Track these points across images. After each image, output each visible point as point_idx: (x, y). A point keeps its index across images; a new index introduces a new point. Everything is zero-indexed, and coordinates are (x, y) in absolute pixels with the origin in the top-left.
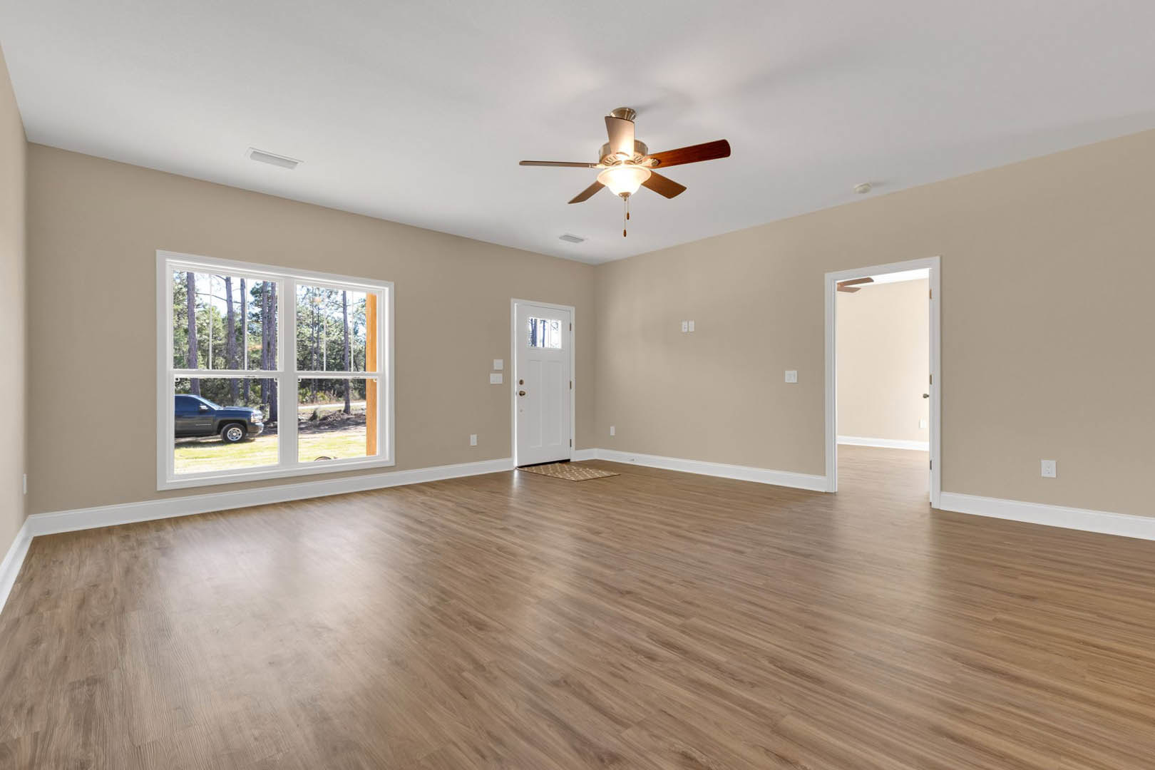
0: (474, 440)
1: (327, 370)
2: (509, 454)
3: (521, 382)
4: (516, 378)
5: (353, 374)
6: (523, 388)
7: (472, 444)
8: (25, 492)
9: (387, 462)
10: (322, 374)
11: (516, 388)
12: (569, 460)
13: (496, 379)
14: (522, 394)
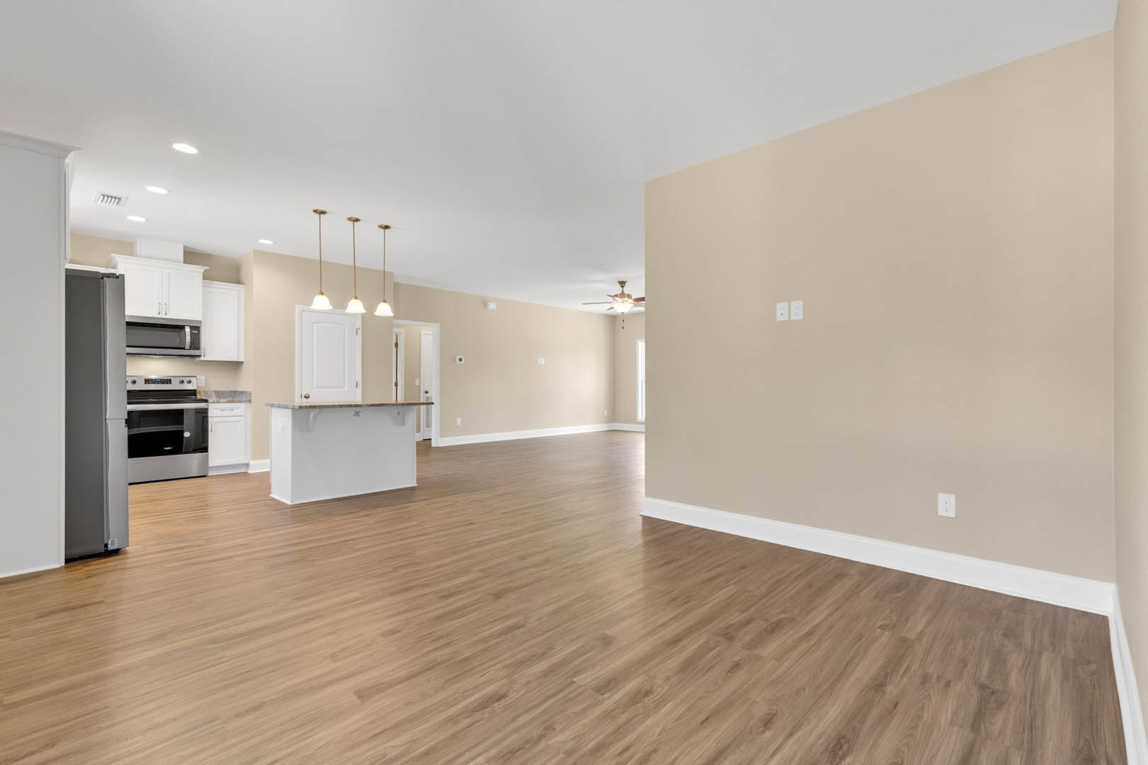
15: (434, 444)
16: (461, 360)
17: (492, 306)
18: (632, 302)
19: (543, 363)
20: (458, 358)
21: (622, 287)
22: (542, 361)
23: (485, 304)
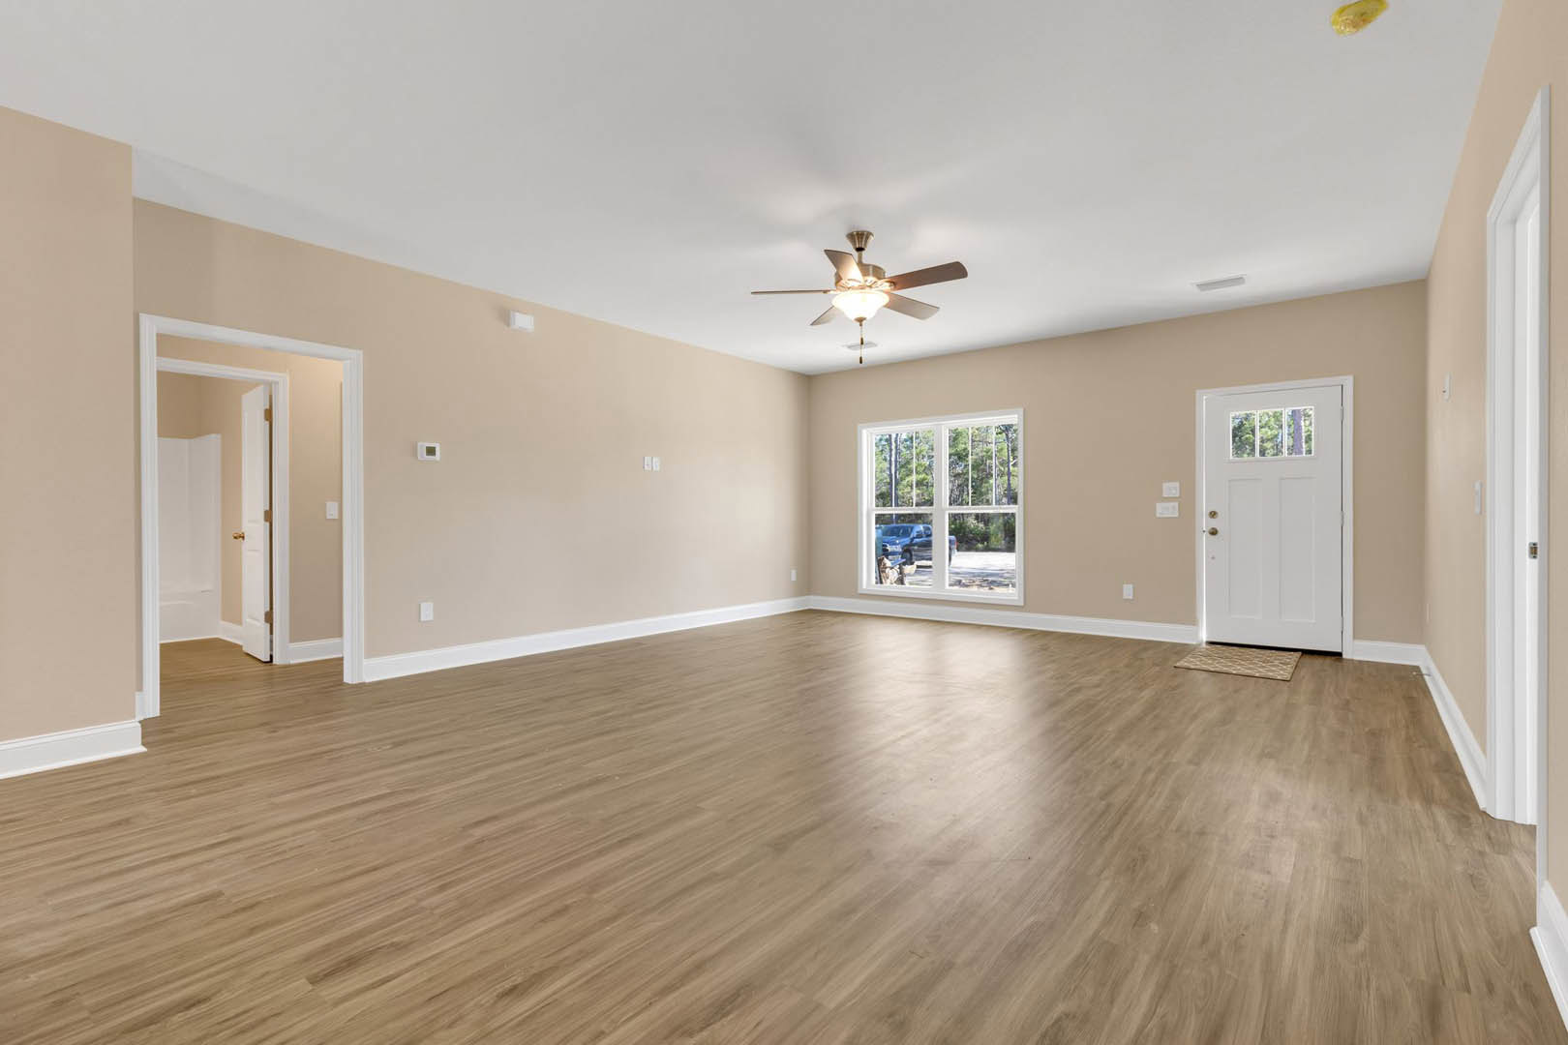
0: (1128, 591)
1: (973, 505)
2: (1192, 620)
3: (1213, 514)
4: (1203, 507)
5: (994, 509)
6: (1214, 523)
7: (1125, 597)
8: (794, 578)
9: (1015, 600)
10: (966, 509)
11: (1204, 523)
12: (1340, 654)
13: (1166, 510)
14: (1214, 532)
15: (349, 678)
16: (431, 451)
17: (523, 321)
18: (886, 286)
19: (657, 468)
20: (423, 446)
21: (860, 250)
22: (654, 463)
23: (505, 316)
